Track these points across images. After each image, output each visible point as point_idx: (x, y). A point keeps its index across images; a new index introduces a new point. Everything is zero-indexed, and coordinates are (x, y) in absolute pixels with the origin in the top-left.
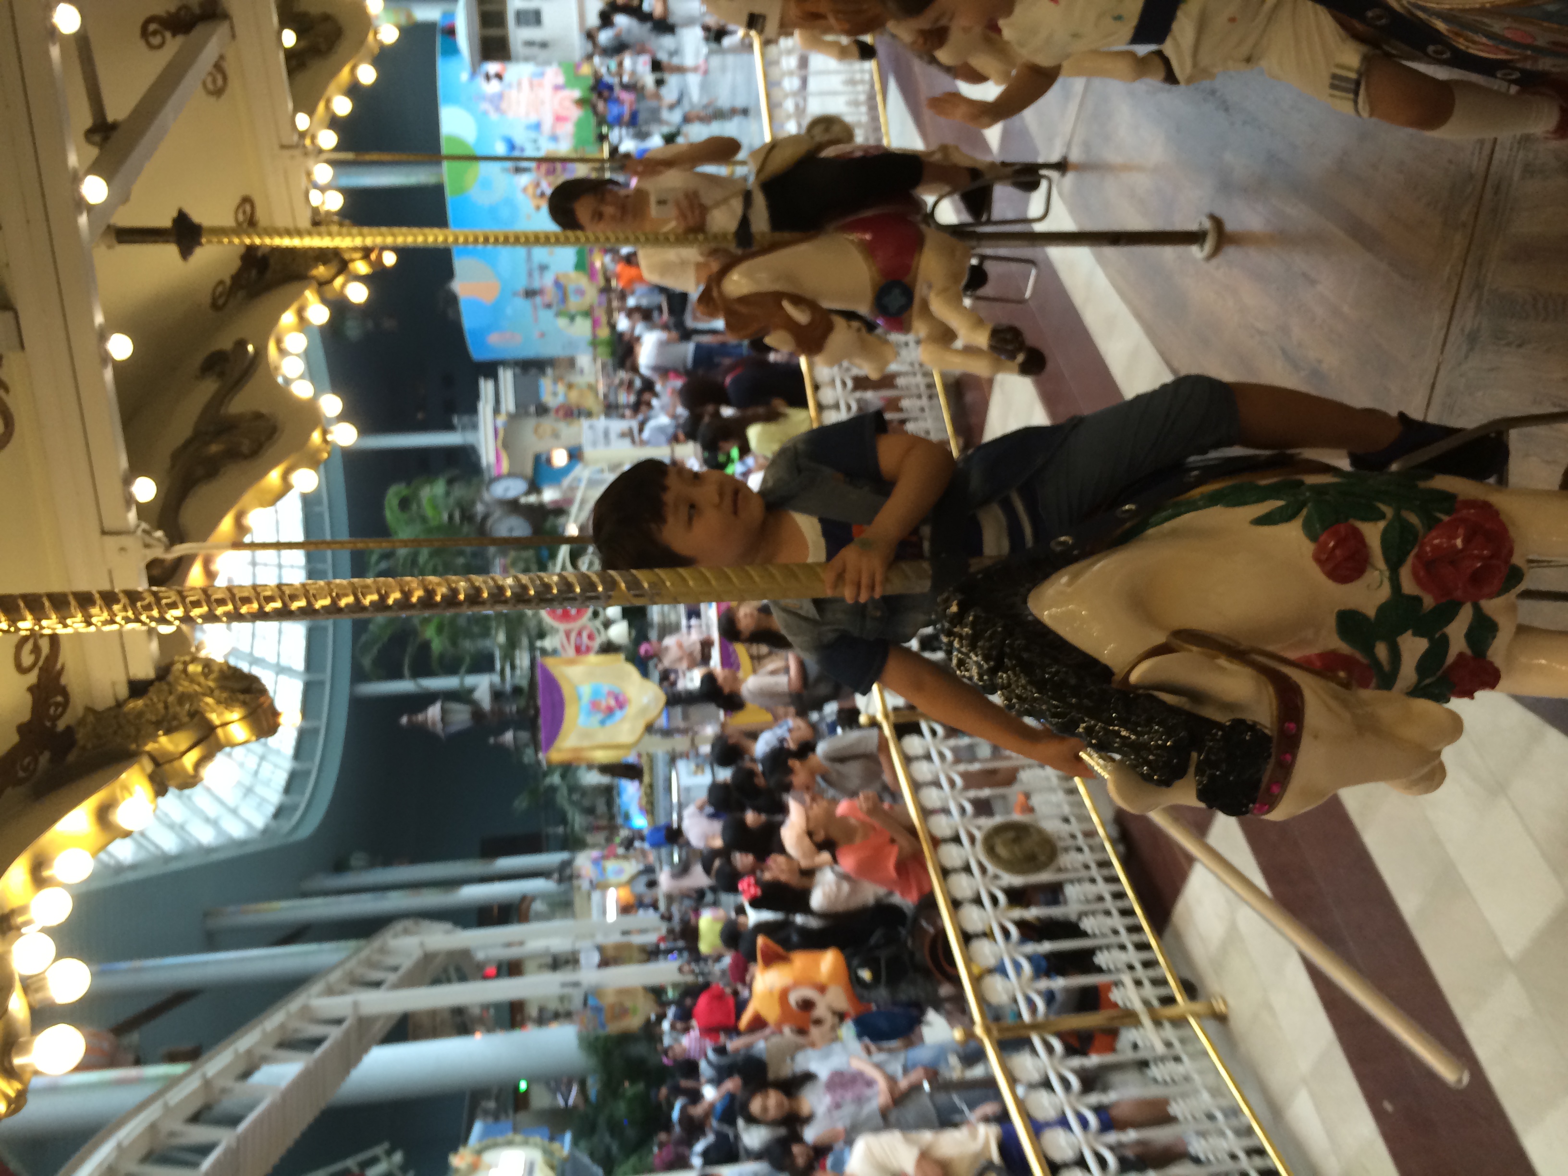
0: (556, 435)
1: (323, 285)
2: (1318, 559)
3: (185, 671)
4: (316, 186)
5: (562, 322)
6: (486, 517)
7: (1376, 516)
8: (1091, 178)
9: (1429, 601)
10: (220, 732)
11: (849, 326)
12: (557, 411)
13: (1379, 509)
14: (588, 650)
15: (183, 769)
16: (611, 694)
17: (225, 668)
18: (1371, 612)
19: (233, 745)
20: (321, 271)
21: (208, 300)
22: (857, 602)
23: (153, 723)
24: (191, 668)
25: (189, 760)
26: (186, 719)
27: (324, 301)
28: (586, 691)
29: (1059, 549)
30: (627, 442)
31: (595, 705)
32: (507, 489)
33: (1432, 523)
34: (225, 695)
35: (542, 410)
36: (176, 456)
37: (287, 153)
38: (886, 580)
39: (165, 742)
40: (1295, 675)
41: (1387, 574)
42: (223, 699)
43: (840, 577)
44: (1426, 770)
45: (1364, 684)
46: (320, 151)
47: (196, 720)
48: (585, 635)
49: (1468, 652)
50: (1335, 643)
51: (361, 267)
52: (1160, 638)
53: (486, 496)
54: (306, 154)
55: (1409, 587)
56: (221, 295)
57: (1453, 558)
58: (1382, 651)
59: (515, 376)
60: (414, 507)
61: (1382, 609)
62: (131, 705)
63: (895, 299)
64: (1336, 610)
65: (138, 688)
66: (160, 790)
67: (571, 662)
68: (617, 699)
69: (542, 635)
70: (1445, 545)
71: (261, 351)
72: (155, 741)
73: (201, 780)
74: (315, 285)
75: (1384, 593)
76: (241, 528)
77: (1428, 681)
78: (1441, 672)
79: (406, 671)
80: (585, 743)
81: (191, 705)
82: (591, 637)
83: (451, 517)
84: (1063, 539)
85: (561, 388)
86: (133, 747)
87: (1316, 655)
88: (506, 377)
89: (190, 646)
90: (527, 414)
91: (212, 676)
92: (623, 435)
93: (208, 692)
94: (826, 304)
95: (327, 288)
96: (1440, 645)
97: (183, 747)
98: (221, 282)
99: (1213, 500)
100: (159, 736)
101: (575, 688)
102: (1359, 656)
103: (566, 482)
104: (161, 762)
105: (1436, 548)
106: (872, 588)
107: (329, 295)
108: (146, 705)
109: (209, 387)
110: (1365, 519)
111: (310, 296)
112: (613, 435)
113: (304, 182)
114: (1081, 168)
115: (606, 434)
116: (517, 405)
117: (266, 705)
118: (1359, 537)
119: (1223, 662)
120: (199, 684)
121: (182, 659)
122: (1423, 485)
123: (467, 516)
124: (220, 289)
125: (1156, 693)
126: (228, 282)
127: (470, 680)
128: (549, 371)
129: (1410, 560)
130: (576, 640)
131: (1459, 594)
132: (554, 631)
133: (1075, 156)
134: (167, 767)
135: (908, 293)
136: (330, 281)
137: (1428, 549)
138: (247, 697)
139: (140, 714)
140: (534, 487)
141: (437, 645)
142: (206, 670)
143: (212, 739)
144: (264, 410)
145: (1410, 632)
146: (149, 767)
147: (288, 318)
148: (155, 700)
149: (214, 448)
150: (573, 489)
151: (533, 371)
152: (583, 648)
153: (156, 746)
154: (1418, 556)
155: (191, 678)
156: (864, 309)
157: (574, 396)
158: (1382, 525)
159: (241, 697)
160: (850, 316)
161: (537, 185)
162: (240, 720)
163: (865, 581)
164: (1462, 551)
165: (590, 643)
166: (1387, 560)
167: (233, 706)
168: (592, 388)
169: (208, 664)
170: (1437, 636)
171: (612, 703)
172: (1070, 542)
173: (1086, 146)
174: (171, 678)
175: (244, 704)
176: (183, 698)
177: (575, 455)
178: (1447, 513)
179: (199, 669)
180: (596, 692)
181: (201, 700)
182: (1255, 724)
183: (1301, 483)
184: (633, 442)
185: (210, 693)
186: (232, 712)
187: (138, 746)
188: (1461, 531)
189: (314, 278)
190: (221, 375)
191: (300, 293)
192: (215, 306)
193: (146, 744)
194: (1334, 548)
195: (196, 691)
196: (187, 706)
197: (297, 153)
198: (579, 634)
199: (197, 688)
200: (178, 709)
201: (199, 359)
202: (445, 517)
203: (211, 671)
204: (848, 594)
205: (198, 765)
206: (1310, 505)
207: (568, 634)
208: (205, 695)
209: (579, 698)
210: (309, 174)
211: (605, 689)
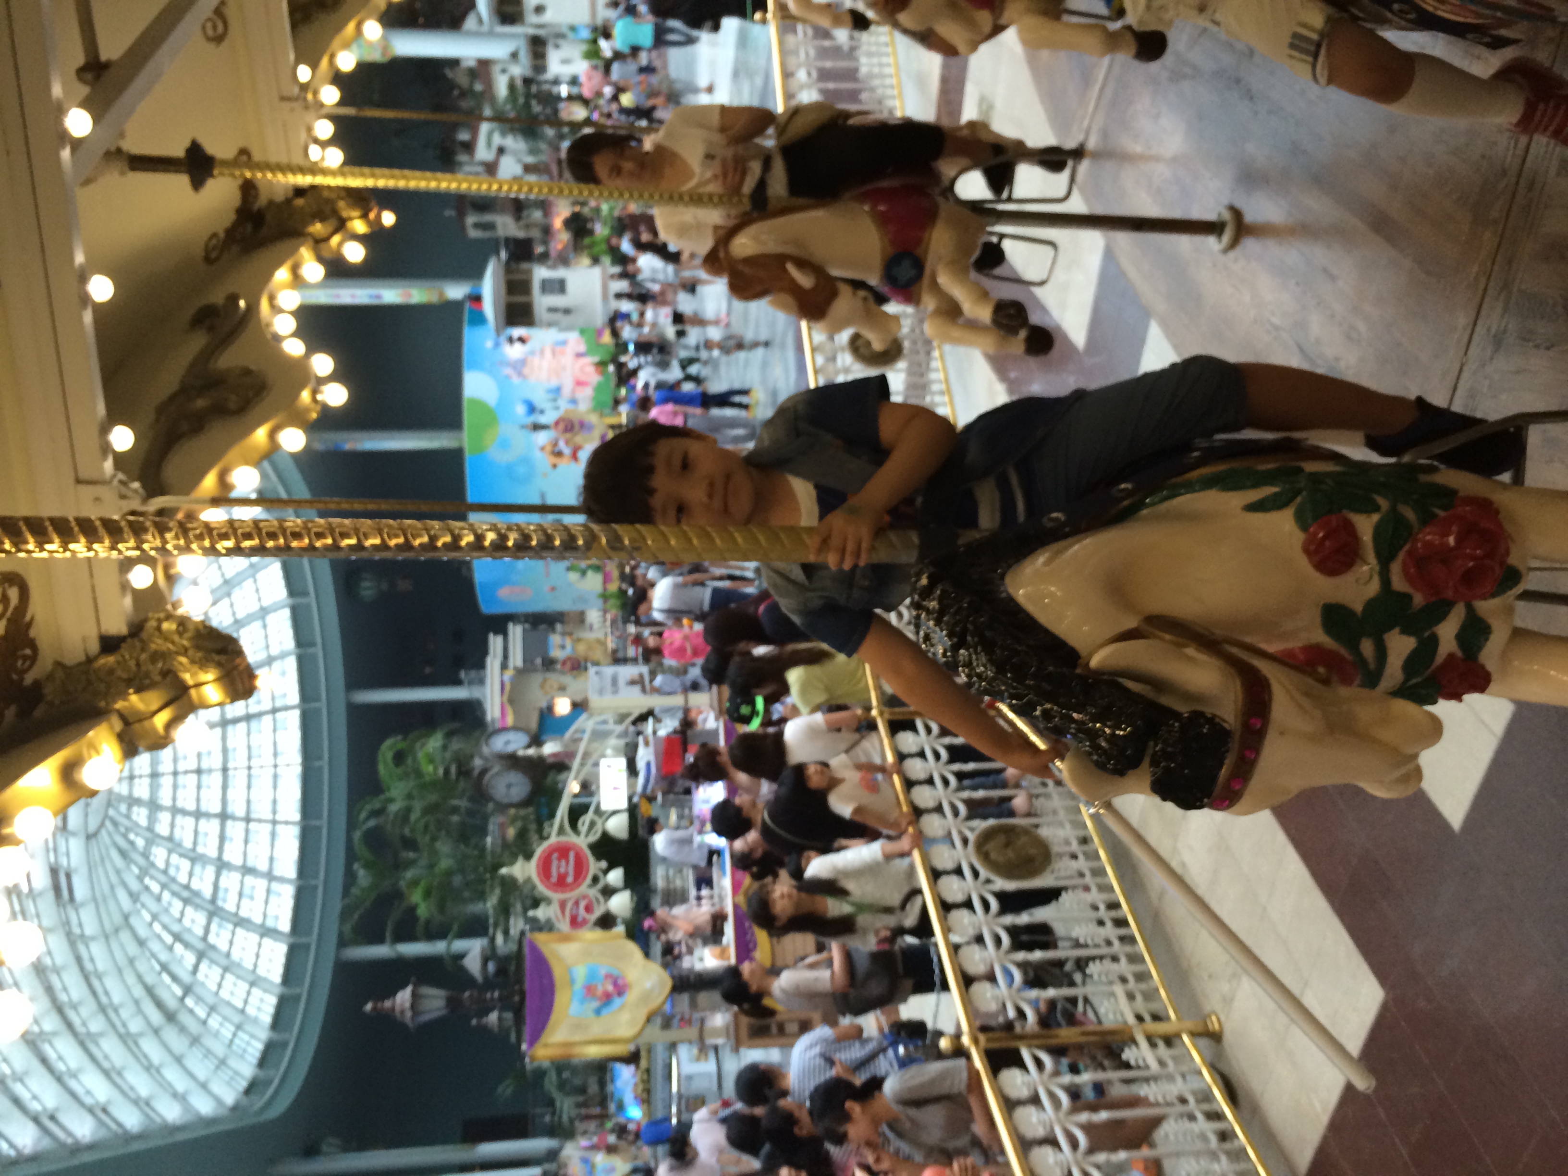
0: (562, 689)
1: (319, 242)
2: (1306, 551)
3: (159, 628)
4: (316, 141)
5: (573, 576)
6: (484, 772)
7: (1370, 508)
8: (1109, 166)
9: (1418, 600)
10: (193, 692)
11: (854, 294)
12: (564, 663)
13: (1375, 500)
14: (585, 922)
15: (154, 729)
16: (608, 976)
17: (201, 627)
18: (1358, 608)
19: (207, 707)
20: (318, 228)
21: (199, 252)
22: (841, 570)
23: (125, 680)
24: (166, 626)
25: (161, 720)
26: (158, 678)
27: (320, 259)
28: (580, 973)
29: (1050, 525)
30: (637, 689)
31: (589, 990)
32: (507, 743)
33: (1427, 519)
34: (199, 655)
35: (549, 664)
36: (161, 410)
37: (287, 105)
38: (872, 549)
39: (135, 701)
40: (1264, 667)
41: (1377, 568)
42: (197, 659)
43: (825, 542)
44: (1403, 771)
45: (1347, 681)
46: (322, 105)
47: (168, 679)
48: (582, 905)
49: (1459, 654)
50: (1320, 637)
51: (359, 226)
52: (1130, 623)
53: (485, 750)
54: (307, 107)
55: (1399, 583)
56: (214, 248)
57: (1445, 556)
58: (1367, 647)
59: (524, 630)
60: (409, 761)
61: (1371, 604)
62: (102, 661)
63: (905, 271)
64: (1322, 603)
65: (109, 644)
66: (130, 750)
67: (566, 939)
68: (615, 984)
69: (536, 903)
70: (1437, 542)
71: (253, 308)
72: (125, 699)
73: (172, 741)
74: (311, 242)
75: (1374, 588)
76: (224, 484)
77: (1414, 681)
78: (1430, 670)
79: (388, 935)
80: (577, 1038)
81: (164, 664)
82: (589, 909)
83: (447, 772)
84: (1054, 515)
85: (568, 643)
86: (102, 704)
87: (1301, 648)
88: (516, 632)
89: (166, 603)
90: (535, 670)
91: (188, 635)
92: (633, 683)
93: (183, 651)
94: (835, 272)
95: (323, 246)
96: (1429, 645)
97: (154, 707)
98: (214, 235)
99: (1209, 483)
100: (129, 694)
101: (568, 970)
102: (1343, 651)
103: (568, 734)
104: (131, 721)
105: (1428, 545)
106: (857, 554)
107: (326, 254)
108: (118, 663)
109: (198, 341)
110: (1359, 511)
111: (306, 253)
112: (622, 682)
113: (303, 136)
114: (1097, 156)
115: (615, 681)
116: (525, 661)
117: (241, 668)
118: (1350, 529)
119: (1191, 651)
120: (173, 643)
121: (156, 616)
122: (1423, 478)
123: (464, 771)
124: (214, 241)
125: (1121, 680)
126: (222, 235)
127: (459, 945)
128: (559, 627)
129: (1401, 555)
130: (572, 909)
131: (1449, 594)
132: (549, 901)
133: (1092, 144)
134: (136, 726)
135: (919, 266)
136: (327, 239)
137: (1419, 545)
138: (222, 658)
139: (111, 671)
140: (537, 741)
141: (423, 910)
142: (181, 628)
143: (185, 698)
144: (253, 367)
145: (1397, 630)
146: (118, 725)
147: (282, 275)
148: (127, 657)
149: (200, 403)
150: (576, 741)
151: (543, 627)
152: (580, 919)
153: (125, 704)
154: (1410, 553)
155: (166, 637)
156: (874, 281)
157: (581, 648)
158: (1376, 517)
159: (217, 658)
160: (858, 285)
161: (556, 444)
162: (215, 681)
163: (850, 547)
164: (1452, 549)
165: (588, 916)
166: (1378, 554)
167: (207, 667)
168: (602, 643)
169: (183, 623)
170: (1426, 634)
171: (610, 988)
172: (1063, 519)
173: (1105, 134)
174: (144, 635)
175: (219, 665)
176: (156, 656)
177: (579, 707)
178: (1445, 508)
179: (174, 627)
180: (592, 975)
181: (174, 659)
182: (1214, 716)
183: (1300, 470)
184: (644, 690)
185: (185, 652)
186: (207, 672)
187: (107, 704)
188: (1454, 528)
189: (310, 234)
190: (211, 329)
191: (295, 250)
192: (208, 260)
193: (115, 702)
194: (1325, 538)
195: (169, 649)
196: (160, 665)
197: (297, 105)
198: (577, 903)
199: (171, 646)
200: (151, 667)
201: (190, 311)
202: (441, 771)
203: (185, 630)
204: (832, 560)
205: (170, 725)
206: (1304, 493)
207: (563, 905)
208: (178, 653)
209: (572, 982)
210: (309, 129)
211: (603, 971)
